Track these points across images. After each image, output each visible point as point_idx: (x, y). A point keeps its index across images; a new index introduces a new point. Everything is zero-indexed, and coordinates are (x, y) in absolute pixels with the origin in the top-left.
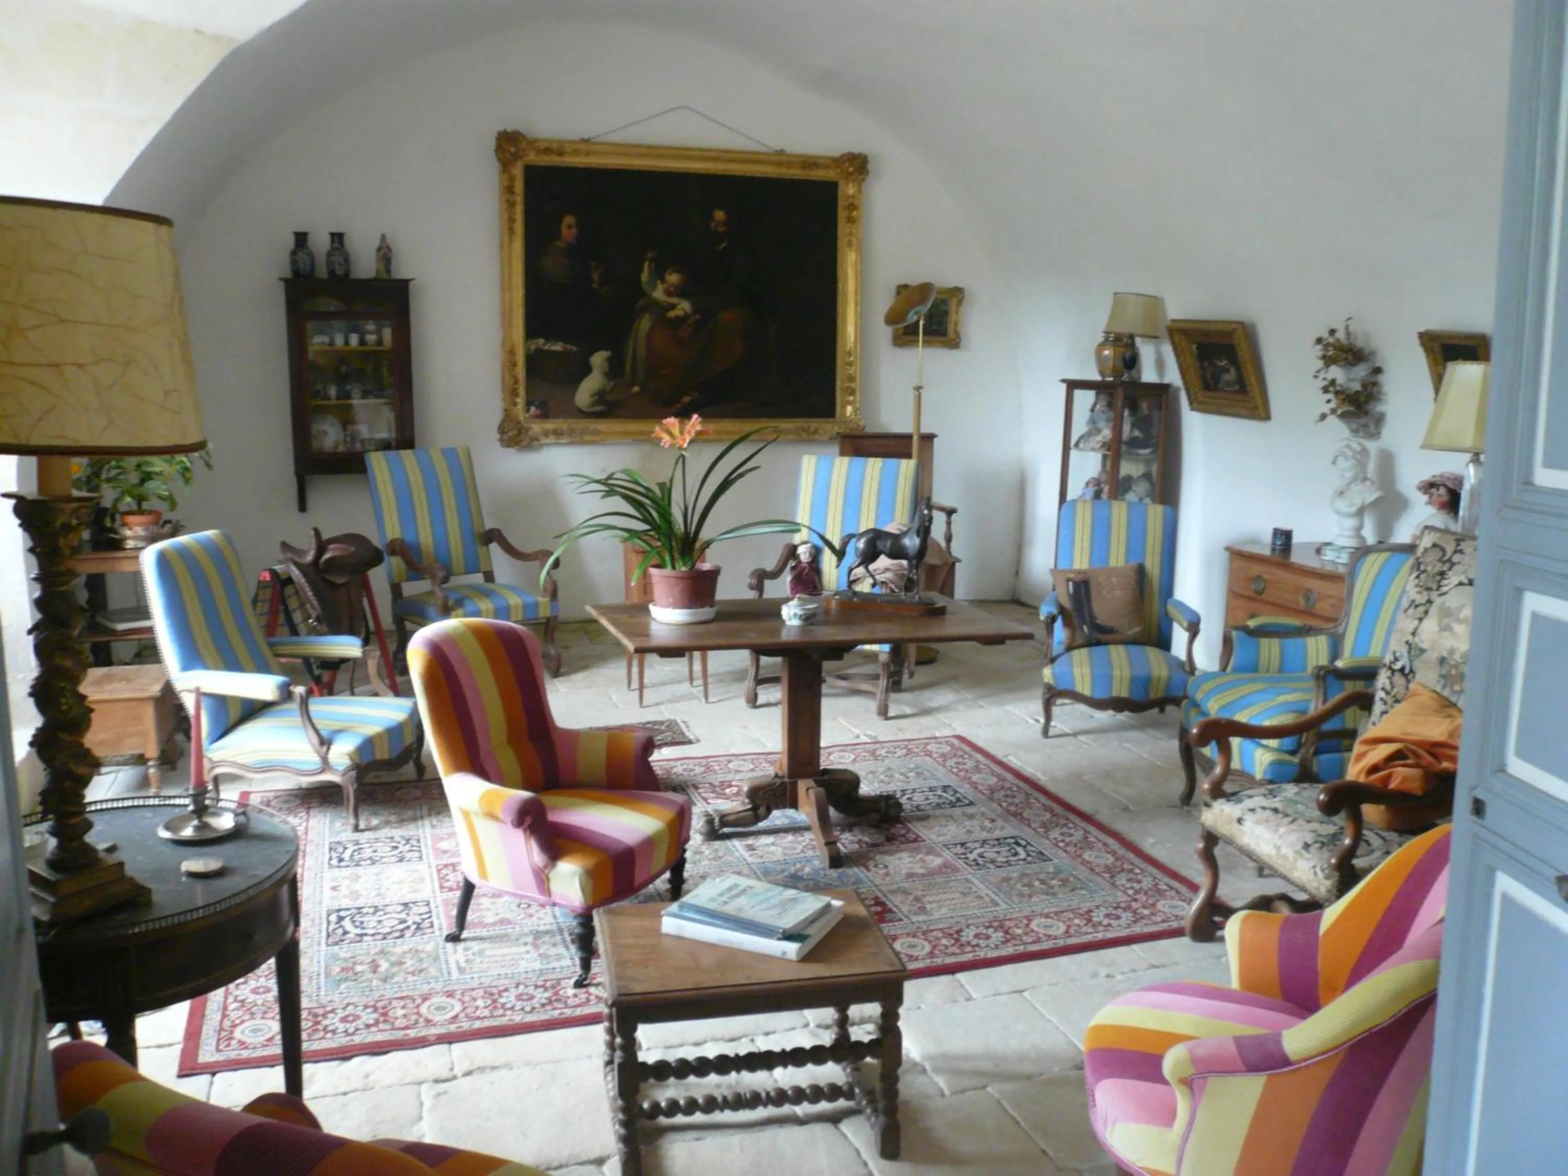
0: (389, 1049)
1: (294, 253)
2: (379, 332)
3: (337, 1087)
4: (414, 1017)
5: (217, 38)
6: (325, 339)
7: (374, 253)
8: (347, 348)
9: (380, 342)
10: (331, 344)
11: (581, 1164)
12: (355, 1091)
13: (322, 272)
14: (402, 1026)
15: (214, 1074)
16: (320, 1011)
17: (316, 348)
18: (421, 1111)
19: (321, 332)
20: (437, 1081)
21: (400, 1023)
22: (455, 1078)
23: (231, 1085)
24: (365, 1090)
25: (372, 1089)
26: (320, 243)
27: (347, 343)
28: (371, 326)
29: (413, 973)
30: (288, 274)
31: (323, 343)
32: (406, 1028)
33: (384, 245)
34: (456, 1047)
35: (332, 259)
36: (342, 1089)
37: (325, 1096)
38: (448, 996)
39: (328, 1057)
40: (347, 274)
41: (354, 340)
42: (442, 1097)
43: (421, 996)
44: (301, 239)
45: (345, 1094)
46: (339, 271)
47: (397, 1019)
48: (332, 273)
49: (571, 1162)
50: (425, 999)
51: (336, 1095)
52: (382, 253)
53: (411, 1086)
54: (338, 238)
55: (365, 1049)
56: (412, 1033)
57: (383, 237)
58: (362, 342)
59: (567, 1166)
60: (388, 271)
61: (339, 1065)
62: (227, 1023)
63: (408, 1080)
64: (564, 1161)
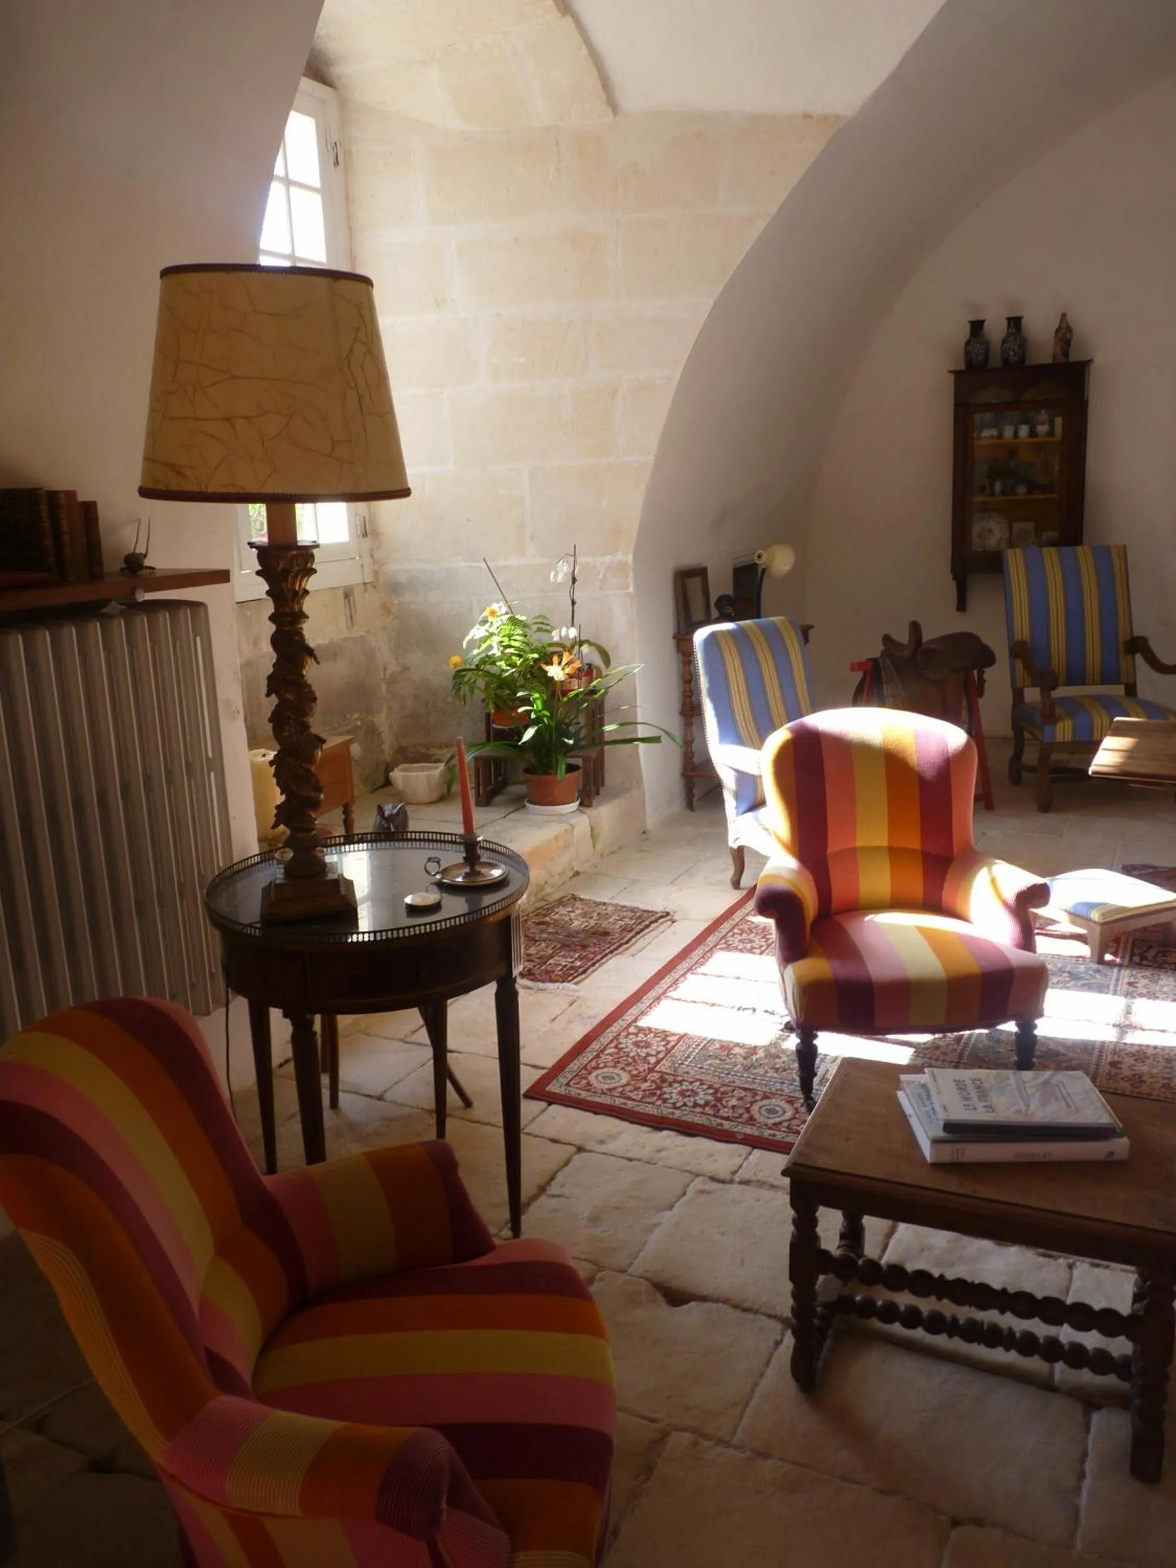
0: (698, 1133)
1: (968, 343)
2: (1052, 423)
3: (628, 1151)
4: (741, 1111)
5: (825, 118)
6: (994, 432)
7: (1053, 334)
8: (1016, 441)
9: (1051, 433)
10: (1000, 436)
11: (770, 1316)
12: (639, 1160)
13: (996, 361)
14: (725, 1115)
15: (550, 1104)
16: (671, 1079)
17: (984, 442)
18: (676, 1202)
19: (990, 426)
20: (713, 1179)
21: (724, 1112)
22: (731, 1182)
23: (554, 1118)
24: (648, 1163)
25: (655, 1164)
26: (996, 329)
27: (1016, 435)
28: (1043, 415)
29: (777, 1070)
30: (962, 366)
31: (992, 437)
32: (727, 1119)
33: (1064, 325)
34: (757, 1153)
35: (1005, 345)
36: (629, 1155)
37: (613, 1155)
38: (788, 1102)
39: (644, 1122)
40: (1022, 360)
41: (1024, 430)
42: (705, 1196)
43: (765, 1093)
44: (977, 327)
45: (630, 1160)
46: (1013, 358)
47: (725, 1107)
48: (1006, 361)
49: (763, 1310)
50: (766, 1097)
51: (623, 1158)
52: (1060, 334)
53: (687, 1174)
54: (1015, 323)
55: (676, 1125)
56: (727, 1125)
57: (1064, 316)
58: (1033, 433)
59: (756, 1312)
60: (1066, 353)
61: (648, 1132)
62: (594, 1064)
63: (688, 1168)
64: (756, 1307)
